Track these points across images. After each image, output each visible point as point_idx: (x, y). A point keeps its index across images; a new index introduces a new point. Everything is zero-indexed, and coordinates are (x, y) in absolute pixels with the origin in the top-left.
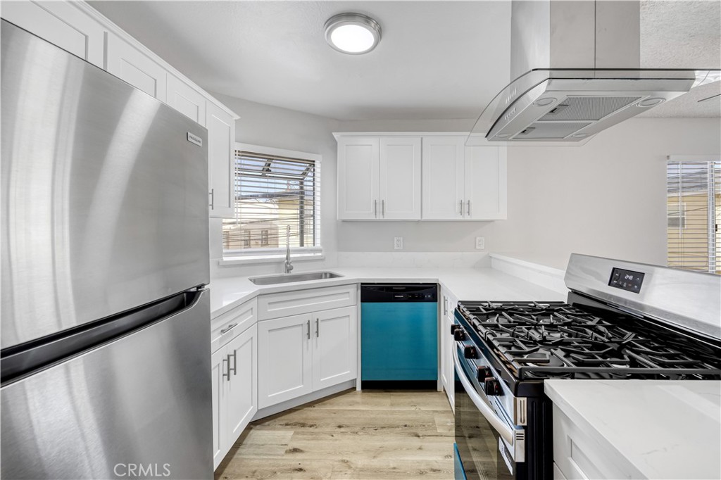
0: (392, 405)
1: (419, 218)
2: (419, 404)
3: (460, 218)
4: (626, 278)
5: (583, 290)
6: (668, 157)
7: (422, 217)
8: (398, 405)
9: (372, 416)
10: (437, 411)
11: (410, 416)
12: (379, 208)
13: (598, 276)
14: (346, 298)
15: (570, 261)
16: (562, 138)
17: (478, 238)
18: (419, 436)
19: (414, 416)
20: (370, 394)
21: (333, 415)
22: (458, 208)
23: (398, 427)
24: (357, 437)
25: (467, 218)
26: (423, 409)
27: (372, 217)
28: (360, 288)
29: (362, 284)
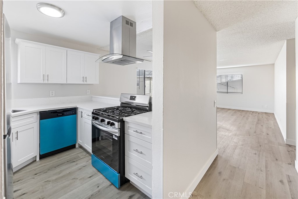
0: (58, 158)
1: (65, 83)
2: (70, 154)
3: (83, 83)
4: (133, 98)
5: (124, 102)
6: (137, 68)
7: (67, 82)
8: (61, 157)
9: (51, 165)
10: (78, 153)
11: (69, 158)
12: (46, 78)
13: (127, 98)
14: (32, 119)
15: (121, 95)
16: (120, 64)
17: (87, 90)
18: (75, 162)
19: (70, 158)
20: (45, 159)
21: (29, 173)
22: (82, 79)
23: (65, 163)
24: (47, 173)
25: (85, 83)
26: (72, 154)
27: (42, 82)
28: (39, 113)
29: (40, 112)
